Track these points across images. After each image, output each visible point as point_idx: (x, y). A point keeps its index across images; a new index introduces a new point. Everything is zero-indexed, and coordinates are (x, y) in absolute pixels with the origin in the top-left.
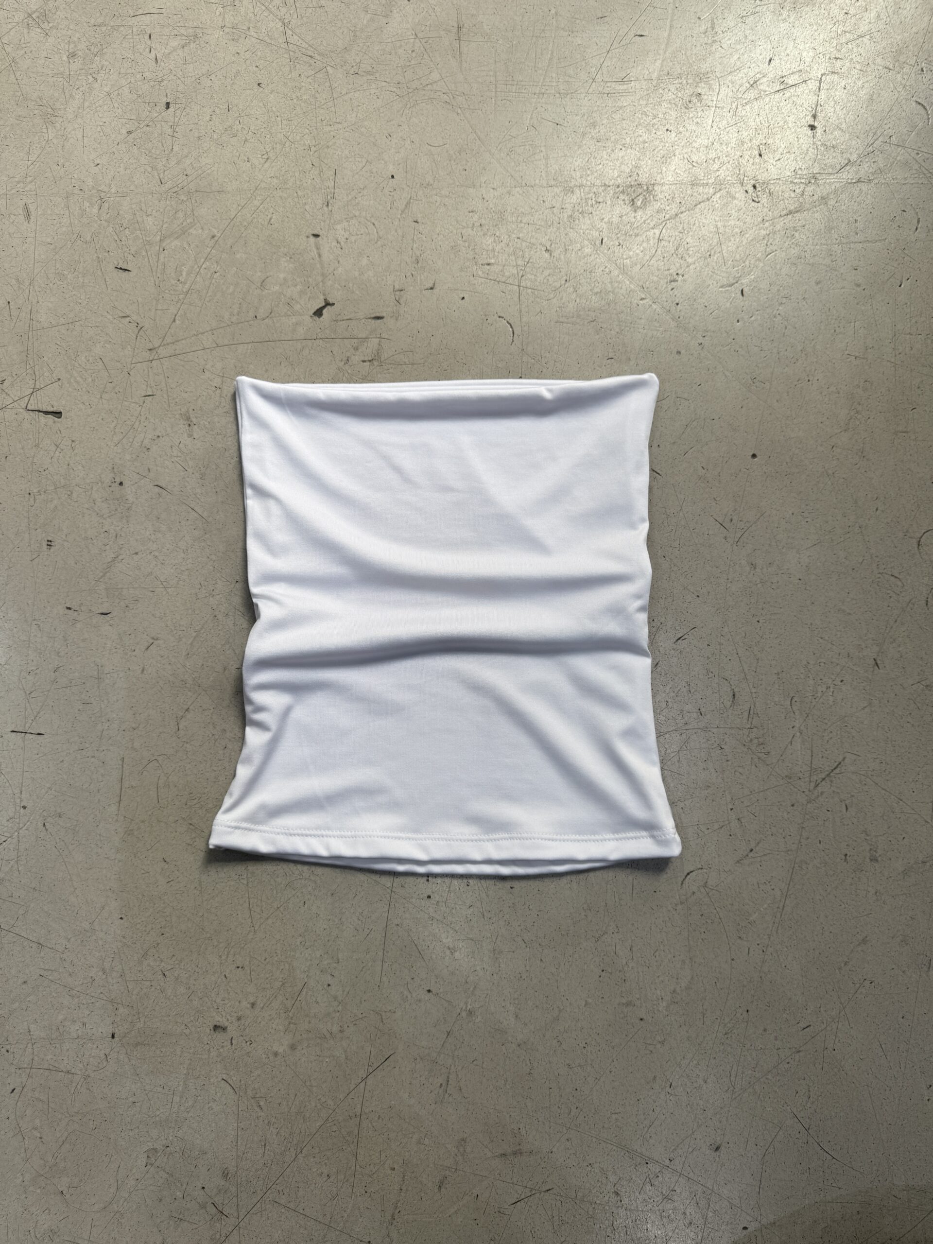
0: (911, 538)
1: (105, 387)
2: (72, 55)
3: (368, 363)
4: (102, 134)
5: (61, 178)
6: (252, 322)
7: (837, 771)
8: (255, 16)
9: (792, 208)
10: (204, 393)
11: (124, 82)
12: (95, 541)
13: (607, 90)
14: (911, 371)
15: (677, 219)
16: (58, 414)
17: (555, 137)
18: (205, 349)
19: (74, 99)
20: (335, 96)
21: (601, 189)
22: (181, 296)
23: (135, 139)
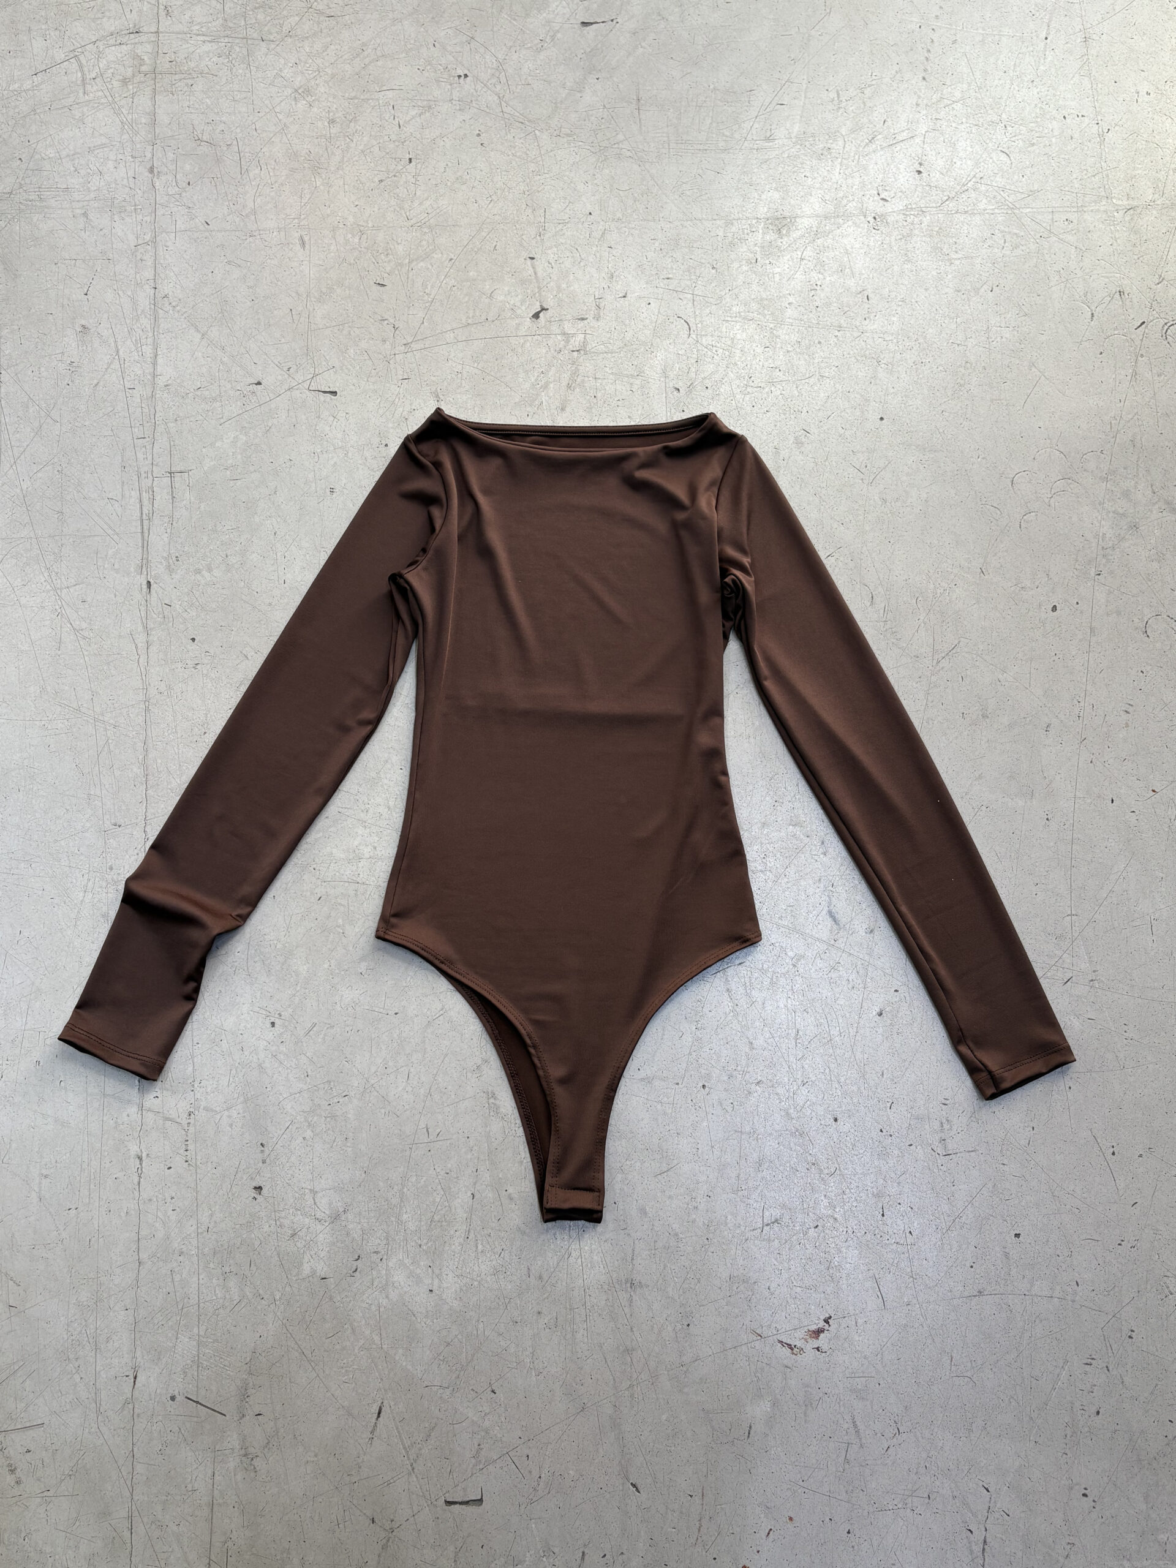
0: (1006, 478)
1: (370, 373)
2: (332, 121)
3: (576, 353)
4: (359, 182)
5: (328, 216)
6: (484, 323)
7: (954, 651)
8: (477, 92)
9: (905, 234)
10: (449, 377)
11: (374, 142)
13: (756, 147)
15: (815, 243)
16: (334, 393)
17: (717, 182)
18: (448, 343)
19: (335, 155)
20: (542, 153)
21: (754, 221)
22: (427, 305)
23: (385, 186)
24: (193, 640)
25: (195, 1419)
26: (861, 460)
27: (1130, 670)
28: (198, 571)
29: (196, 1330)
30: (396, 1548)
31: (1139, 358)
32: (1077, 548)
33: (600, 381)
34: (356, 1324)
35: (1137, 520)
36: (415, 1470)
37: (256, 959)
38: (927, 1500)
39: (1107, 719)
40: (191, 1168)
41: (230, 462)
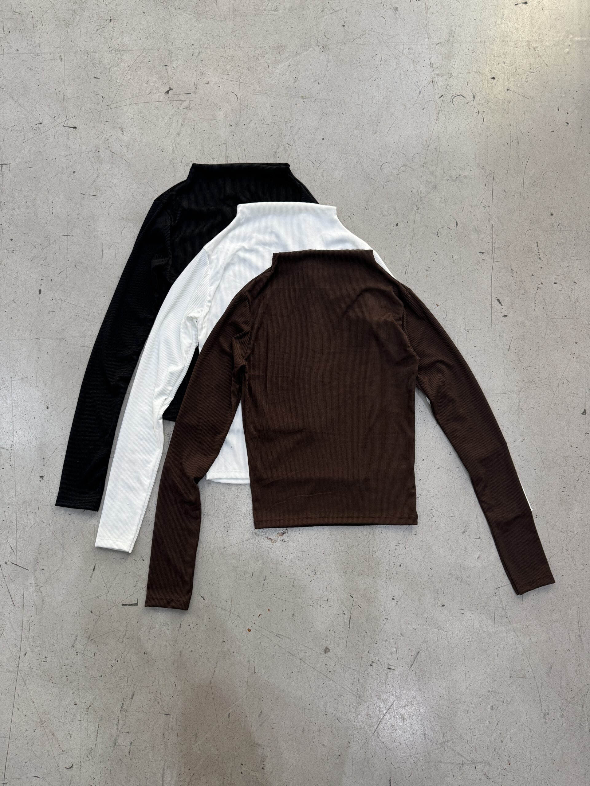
0: (378, 166)
1: (92, 119)
2: (75, 3)
3: (185, 109)
4: (87, 31)
5: (73, 46)
6: (143, 96)
9: (336, 54)
10: (128, 120)
11: (94, 12)
12: (90, 171)
13: (269, 14)
14: (379, 109)
15: (295, 58)
16: (75, 128)
17: (251, 30)
18: (127, 105)
19: (76, 18)
20: (172, 17)
21: (268, 48)
22: (118, 87)
23: (99, 32)
24: (12, 240)
25: (16, 572)
26: (313, 158)
27: (429, 252)
28: (14, 209)
29: (15, 536)
30: (101, 622)
31: (440, 111)
32: (409, 197)
33: (196, 122)
34: (84, 533)
35: (436, 185)
36: (109, 592)
37: (40, 380)
38: (326, 602)
39: (418, 274)
40: (13, 468)
41: (28, 159)
